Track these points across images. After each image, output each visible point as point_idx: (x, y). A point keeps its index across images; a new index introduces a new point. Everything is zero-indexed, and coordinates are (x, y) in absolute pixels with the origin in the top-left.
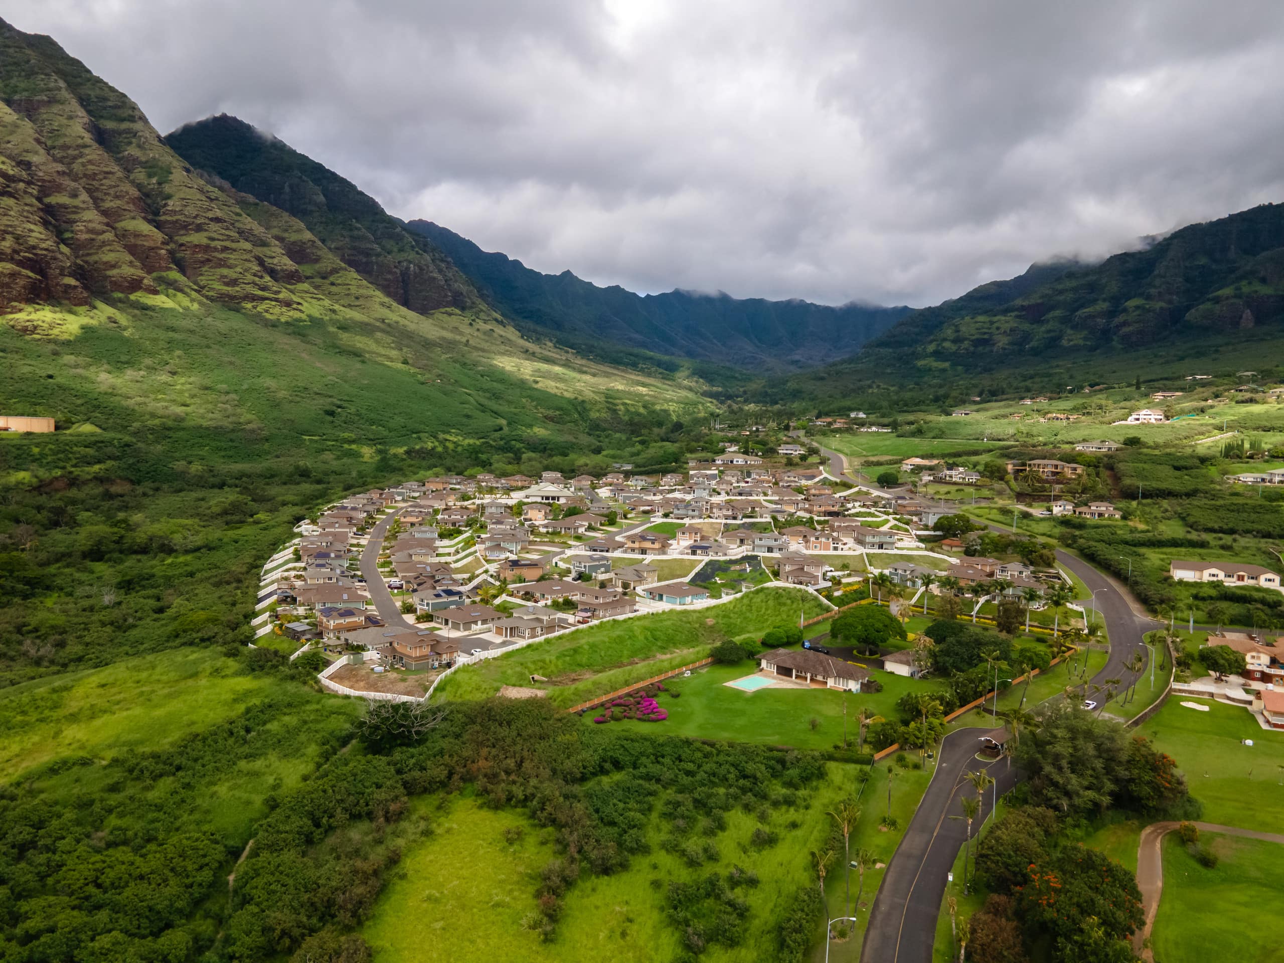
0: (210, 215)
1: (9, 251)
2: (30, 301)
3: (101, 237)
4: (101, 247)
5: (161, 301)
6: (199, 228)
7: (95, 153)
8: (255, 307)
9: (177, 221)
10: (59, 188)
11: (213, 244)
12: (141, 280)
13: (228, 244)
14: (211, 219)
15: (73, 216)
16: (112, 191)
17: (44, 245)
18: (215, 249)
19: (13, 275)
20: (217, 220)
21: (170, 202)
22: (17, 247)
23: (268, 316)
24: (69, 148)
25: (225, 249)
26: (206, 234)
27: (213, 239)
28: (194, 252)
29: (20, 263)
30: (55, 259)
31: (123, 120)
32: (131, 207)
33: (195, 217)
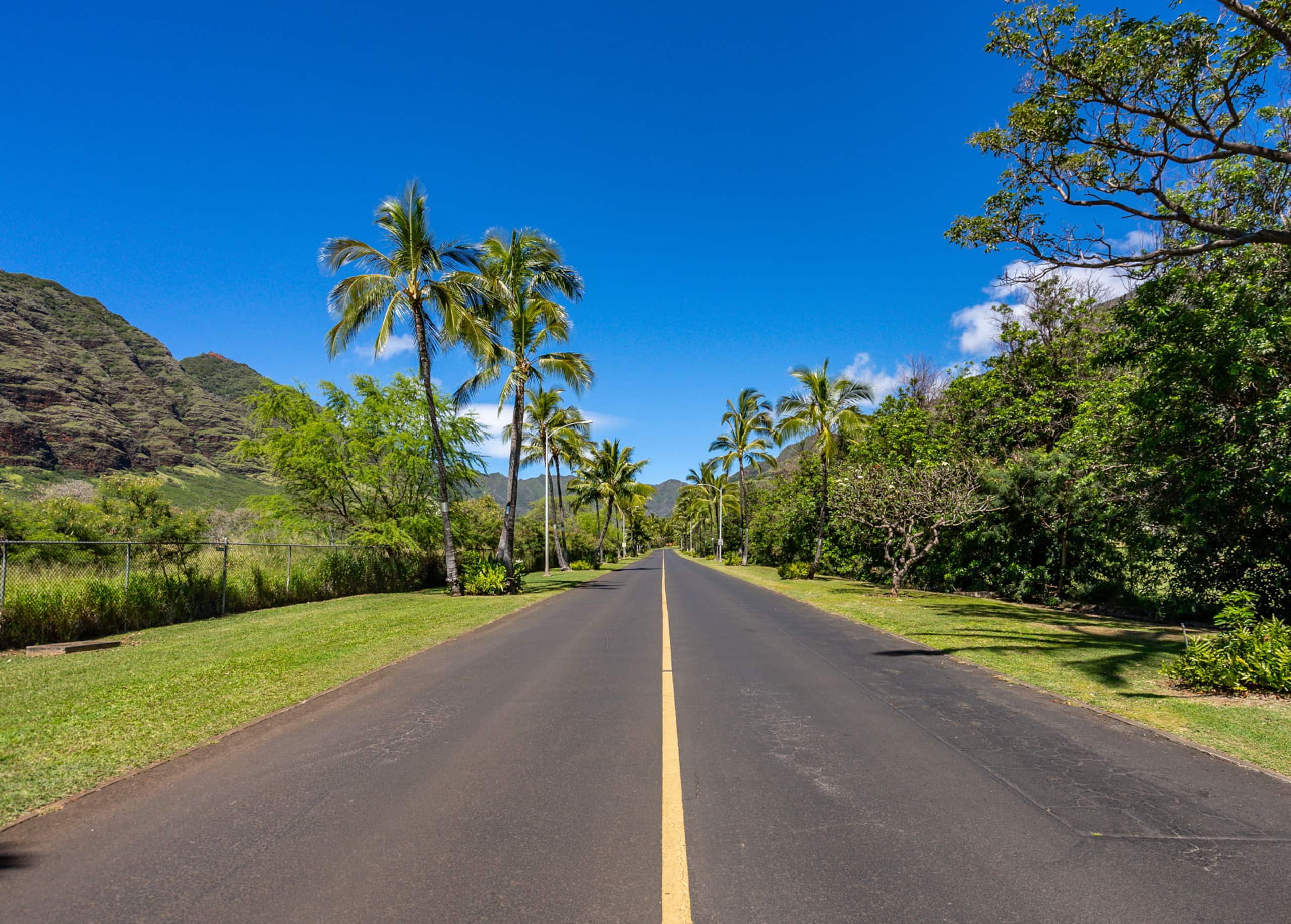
0: (222, 416)
1: (105, 435)
2: (118, 468)
3: (152, 430)
4: (152, 436)
5: (196, 471)
6: (214, 425)
7: (140, 376)
8: (255, 477)
9: (197, 421)
10: (120, 399)
11: (224, 435)
12: (181, 458)
13: (234, 435)
14: (222, 419)
15: (131, 417)
16: (153, 401)
17: (125, 432)
18: (226, 439)
19: (109, 451)
20: (225, 419)
21: (193, 408)
22: (110, 433)
23: (265, 483)
24: (121, 373)
25: (232, 439)
26: (218, 429)
27: (224, 433)
28: (211, 441)
29: (112, 443)
30: (132, 441)
31: (155, 355)
32: (167, 411)
33: (211, 418)
